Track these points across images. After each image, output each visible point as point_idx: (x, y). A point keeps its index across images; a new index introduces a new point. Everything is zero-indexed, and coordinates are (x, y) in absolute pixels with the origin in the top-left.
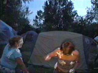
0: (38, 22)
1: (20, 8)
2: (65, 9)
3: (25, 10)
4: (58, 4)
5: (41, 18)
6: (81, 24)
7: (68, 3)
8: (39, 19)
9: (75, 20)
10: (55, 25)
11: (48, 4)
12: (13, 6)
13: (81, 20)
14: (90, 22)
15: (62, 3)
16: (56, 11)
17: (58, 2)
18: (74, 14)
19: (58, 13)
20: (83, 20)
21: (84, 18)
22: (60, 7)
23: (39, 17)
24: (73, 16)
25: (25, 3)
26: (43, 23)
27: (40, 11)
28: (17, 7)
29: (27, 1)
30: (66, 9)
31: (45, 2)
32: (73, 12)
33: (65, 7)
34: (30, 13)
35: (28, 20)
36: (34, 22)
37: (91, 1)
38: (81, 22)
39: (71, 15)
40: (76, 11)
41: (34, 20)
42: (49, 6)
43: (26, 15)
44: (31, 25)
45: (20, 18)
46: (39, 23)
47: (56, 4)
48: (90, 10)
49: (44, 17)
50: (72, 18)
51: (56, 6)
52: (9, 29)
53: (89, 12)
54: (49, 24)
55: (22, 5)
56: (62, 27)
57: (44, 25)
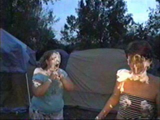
0: (69, 34)
1: (39, 12)
2: (112, 12)
3: (47, 16)
4: (100, 4)
5: (72, 28)
6: (139, 37)
7: (116, 2)
8: (70, 29)
9: (129, 29)
10: (97, 40)
11: (83, 4)
12: (29, 9)
13: (140, 29)
14: (155, 32)
15: (107, 2)
16: (98, 16)
18: (127, 20)
19: (101, 19)
20: (143, 29)
21: (144, 26)
22: (104, 9)
23: (69, 26)
24: (127, 23)
25: (47, 4)
26: (76, 37)
27: (72, 16)
28: (34, 10)
29: (50, 1)
32: (126, 17)
33: (112, 9)
34: (55, 20)
35: (52, 32)
36: (62, 34)
38: (140, 33)
39: (123, 21)
40: (131, 15)
41: (62, 32)
42: (86, 8)
43: (49, 24)
44: (57, 41)
45: (39, 29)
46: (71, 37)
47: (97, 4)
48: (154, 12)
49: (78, 26)
50: (124, 26)
51: (97, 8)
53: (153, 16)
54: (87, 37)
55: (43, 7)
56: (109, 42)
57: (79, 40)
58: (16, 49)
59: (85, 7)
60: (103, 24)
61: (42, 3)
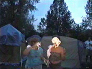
0: (42, 27)
1: (27, 15)
3: (31, 18)
5: (44, 24)
7: (66, 12)
8: (42, 25)
9: (72, 26)
10: (56, 31)
14: (85, 28)
15: (62, 12)
16: (57, 19)
17: (58, 11)
18: (71, 22)
19: (58, 21)
20: (79, 27)
21: (80, 25)
22: (60, 15)
23: (42, 23)
24: (71, 23)
25: (31, 12)
26: (45, 29)
27: (43, 18)
28: (24, 15)
29: (33, 10)
30: (64, 17)
31: (48, 11)
32: (71, 20)
33: (64, 16)
34: (35, 20)
35: (33, 26)
36: (38, 27)
37: (86, 12)
38: (78, 29)
39: (69, 22)
40: (73, 19)
41: (38, 26)
43: (32, 22)
44: (35, 30)
45: (27, 24)
46: (43, 29)
47: (57, 13)
48: (85, 18)
49: (46, 23)
50: (70, 25)
51: (56, 15)
52: (18, 33)
53: (84, 20)
55: (29, 13)
56: (62, 32)
57: (47, 31)
58: (16, 34)
59: (50, 14)
60: (59, 23)
61: (29, 11)
